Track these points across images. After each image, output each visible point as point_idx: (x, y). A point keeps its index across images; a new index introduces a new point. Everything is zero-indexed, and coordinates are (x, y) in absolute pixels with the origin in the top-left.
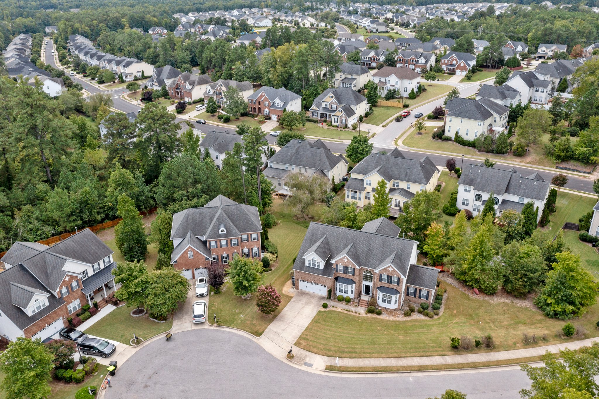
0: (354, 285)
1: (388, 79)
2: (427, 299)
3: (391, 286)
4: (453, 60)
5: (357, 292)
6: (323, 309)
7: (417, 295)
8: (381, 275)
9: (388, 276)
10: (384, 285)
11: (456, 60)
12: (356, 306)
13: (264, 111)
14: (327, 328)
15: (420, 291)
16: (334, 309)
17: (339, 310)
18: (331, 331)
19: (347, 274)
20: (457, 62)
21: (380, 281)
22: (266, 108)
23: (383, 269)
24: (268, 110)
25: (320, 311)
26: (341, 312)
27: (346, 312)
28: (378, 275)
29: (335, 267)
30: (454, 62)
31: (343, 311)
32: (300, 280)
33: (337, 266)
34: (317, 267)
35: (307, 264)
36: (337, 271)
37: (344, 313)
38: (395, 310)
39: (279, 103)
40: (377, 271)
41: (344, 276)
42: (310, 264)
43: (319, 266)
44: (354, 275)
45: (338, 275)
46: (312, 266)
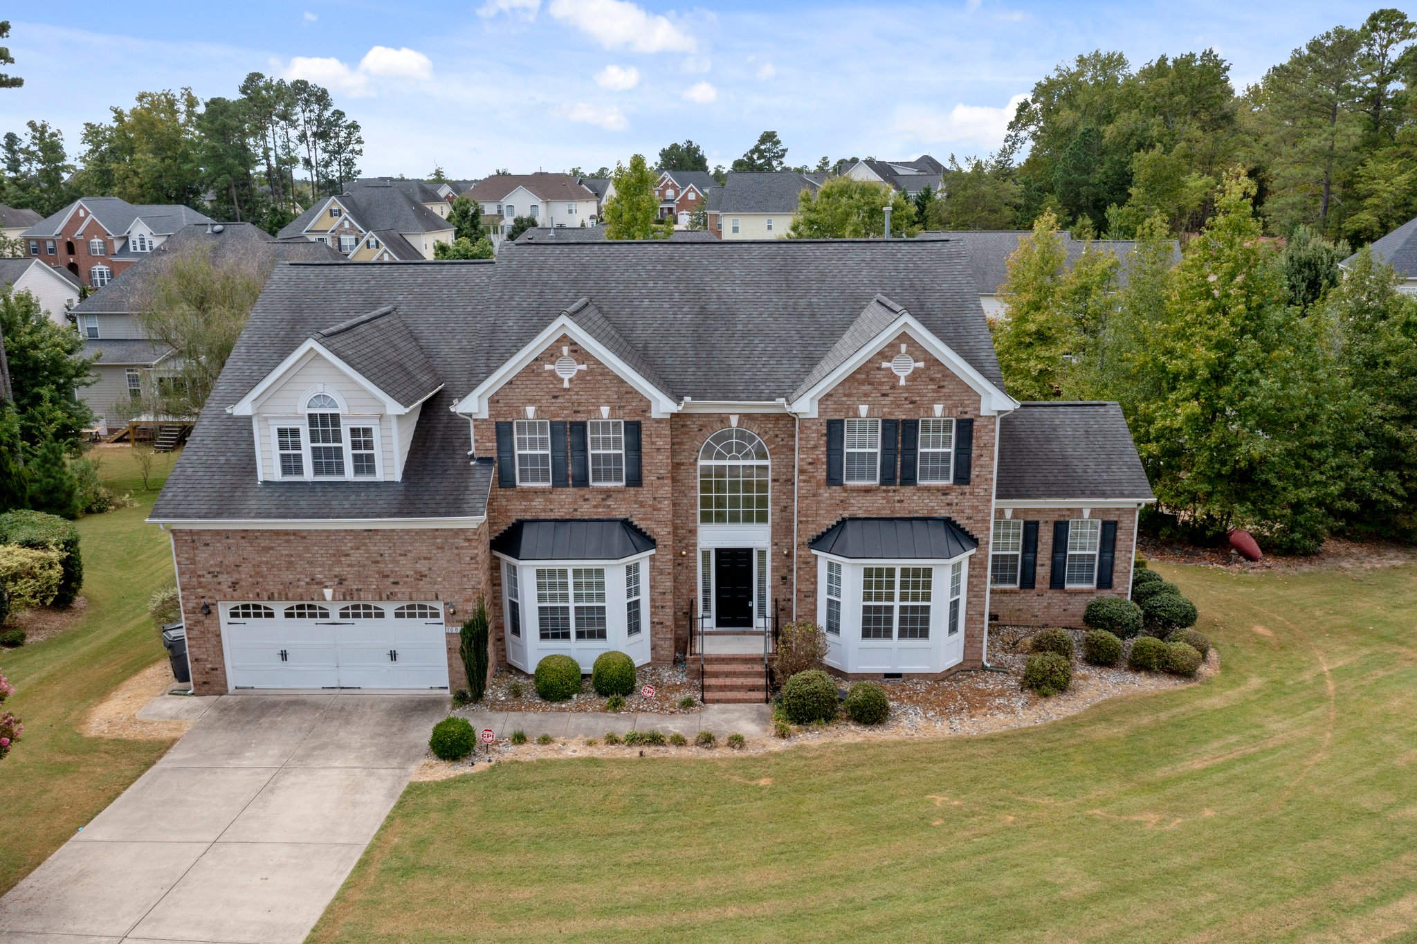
0: (643, 560)
1: (505, 202)
2: (1105, 582)
3: (912, 501)
4: (666, 187)
5: (668, 616)
6: (444, 771)
7: (1043, 572)
8: (834, 430)
9: (890, 427)
10: (859, 507)
11: (673, 186)
12: (688, 704)
13: (90, 275)
14: (523, 894)
15: (1060, 529)
16: (531, 752)
17: (575, 750)
18: (561, 912)
19: (582, 482)
20: (677, 194)
21: (833, 479)
22: (95, 260)
23: (851, 379)
24: (105, 269)
25: (414, 790)
26: (592, 762)
27: (631, 753)
28: (817, 438)
29: (490, 447)
30: (670, 193)
31: (603, 751)
32: (223, 611)
33: (503, 431)
34: (349, 475)
35: (269, 467)
36: (505, 481)
37: (621, 762)
38: (950, 674)
39: (147, 238)
40: (805, 406)
41: (565, 502)
42: (291, 464)
43: (365, 464)
44: (635, 480)
45: (517, 510)
46: (308, 475)
